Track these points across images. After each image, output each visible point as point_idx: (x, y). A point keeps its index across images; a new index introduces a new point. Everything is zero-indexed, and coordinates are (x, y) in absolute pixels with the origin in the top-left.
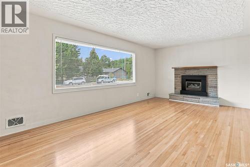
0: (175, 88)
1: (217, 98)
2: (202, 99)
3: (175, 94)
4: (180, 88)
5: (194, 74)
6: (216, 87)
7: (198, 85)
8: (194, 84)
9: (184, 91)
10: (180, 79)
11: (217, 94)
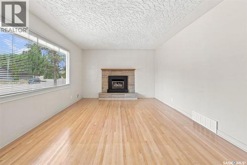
0: (103, 88)
1: (134, 92)
2: (126, 94)
3: (102, 93)
4: (107, 87)
5: (118, 75)
6: (134, 85)
7: (121, 83)
8: (117, 83)
9: (111, 90)
10: (107, 80)
11: (134, 90)
